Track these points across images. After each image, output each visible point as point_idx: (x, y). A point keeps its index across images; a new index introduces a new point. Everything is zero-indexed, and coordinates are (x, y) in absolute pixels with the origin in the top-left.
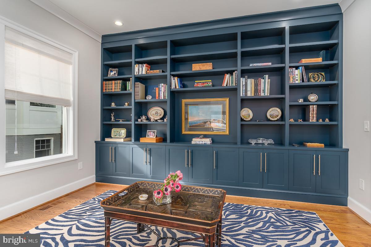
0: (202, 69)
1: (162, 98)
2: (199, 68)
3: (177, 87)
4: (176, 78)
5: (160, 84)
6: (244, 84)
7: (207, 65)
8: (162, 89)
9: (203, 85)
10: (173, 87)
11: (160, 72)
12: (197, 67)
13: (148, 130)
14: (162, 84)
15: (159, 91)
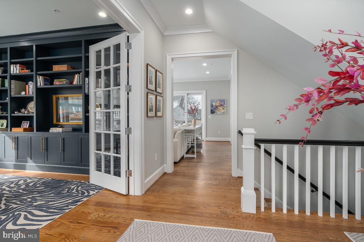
0: (60, 70)
1: (31, 94)
2: (57, 69)
3: (42, 85)
4: (41, 77)
5: (29, 82)
6: (88, 83)
7: (63, 66)
8: (31, 86)
9: (60, 83)
10: (39, 84)
11: (29, 71)
12: (57, 68)
13: (23, 121)
14: (31, 82)
15: (29, 88)
